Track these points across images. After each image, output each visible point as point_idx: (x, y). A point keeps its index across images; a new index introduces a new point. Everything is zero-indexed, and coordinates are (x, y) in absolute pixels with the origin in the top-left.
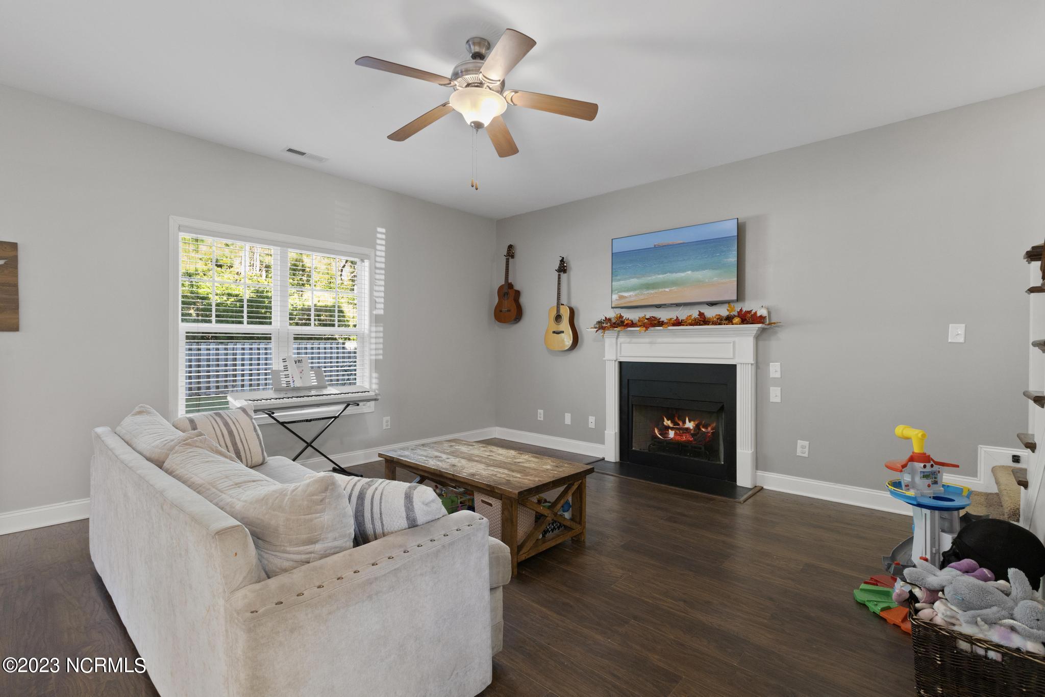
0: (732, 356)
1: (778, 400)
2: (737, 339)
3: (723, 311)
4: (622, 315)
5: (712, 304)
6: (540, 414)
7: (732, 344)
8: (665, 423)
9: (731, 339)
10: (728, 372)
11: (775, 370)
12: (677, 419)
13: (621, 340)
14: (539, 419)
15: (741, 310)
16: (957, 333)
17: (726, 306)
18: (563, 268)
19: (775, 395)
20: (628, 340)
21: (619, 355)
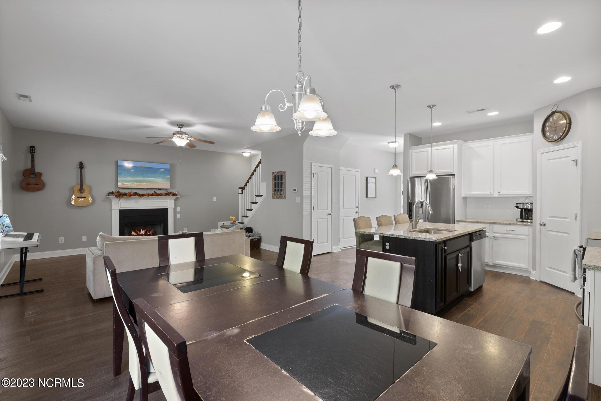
0: (167, 206)
1: (179, 218)
2: (169, 201)
3: (164, 192)
4: (120, 191)
5: (160, 189)
6: (61, 240)
7: (167, 202)
8: (132, 234)
9: (167, 201)
10: (165, 211)
11: (178, 209)
12: (137, 230)
13: (121, 201)
14: (60, 242)
15: (169, 192)
16: (215, 199)
17: (166, 190)
18: (81, 166)
19: (179, 216)
20: (124, 201)
21: (120, 207)
